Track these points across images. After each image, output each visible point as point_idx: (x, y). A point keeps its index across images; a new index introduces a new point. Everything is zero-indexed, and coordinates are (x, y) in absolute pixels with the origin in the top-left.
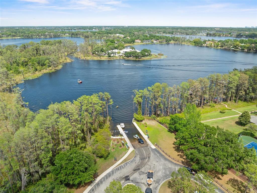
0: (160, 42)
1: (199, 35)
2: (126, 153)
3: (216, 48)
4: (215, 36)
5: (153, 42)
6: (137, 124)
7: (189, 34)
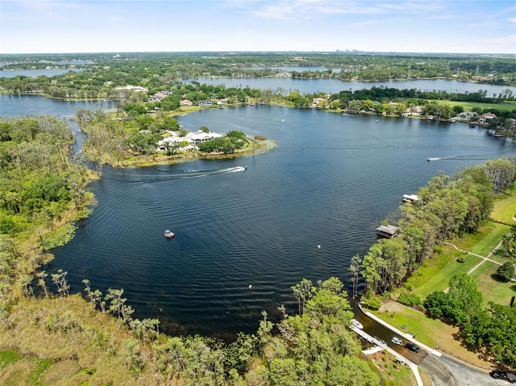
0: (228, 102)
1: (279, 77)
2: (414, 376)
3: (332, 111)
4: (307, 77)
5: (216, 104)
6: (374, 314)
7: (260, 76)
